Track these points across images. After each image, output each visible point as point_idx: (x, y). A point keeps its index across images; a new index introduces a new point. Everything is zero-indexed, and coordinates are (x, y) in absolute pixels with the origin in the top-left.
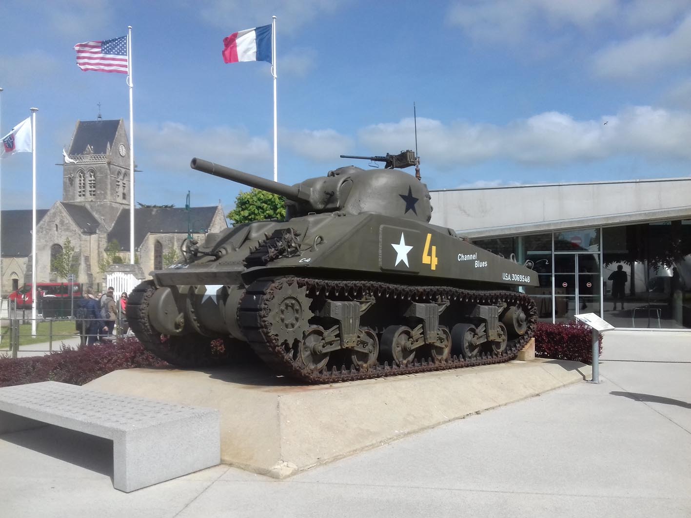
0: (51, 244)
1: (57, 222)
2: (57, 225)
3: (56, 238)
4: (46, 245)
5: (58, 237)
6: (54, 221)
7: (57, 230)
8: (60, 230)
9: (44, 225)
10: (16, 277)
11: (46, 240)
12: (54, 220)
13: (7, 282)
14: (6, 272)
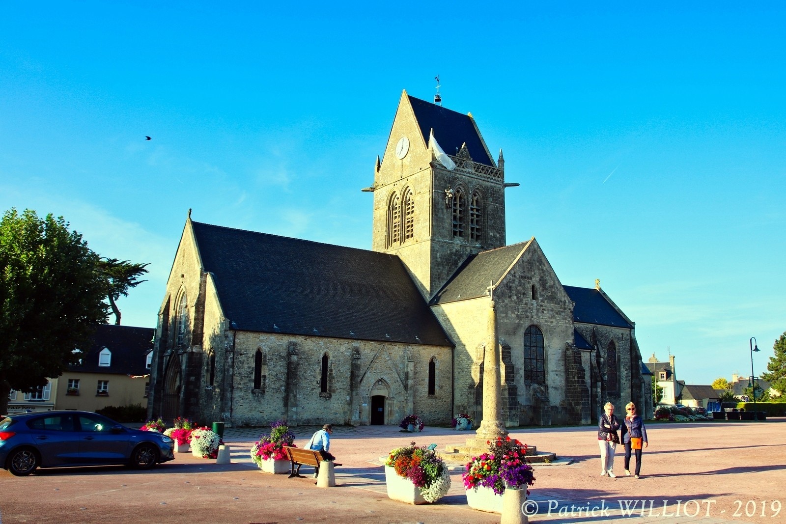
0: (527, 324)
1: (535, 280)
2: (533, 287)
5: (538, 310)
6: (531, 279)
7: (534, 298)
8: (541, 299)
10: (383, 392)
11: (517, 316)
13: (365, 402)
14: (364, 378)
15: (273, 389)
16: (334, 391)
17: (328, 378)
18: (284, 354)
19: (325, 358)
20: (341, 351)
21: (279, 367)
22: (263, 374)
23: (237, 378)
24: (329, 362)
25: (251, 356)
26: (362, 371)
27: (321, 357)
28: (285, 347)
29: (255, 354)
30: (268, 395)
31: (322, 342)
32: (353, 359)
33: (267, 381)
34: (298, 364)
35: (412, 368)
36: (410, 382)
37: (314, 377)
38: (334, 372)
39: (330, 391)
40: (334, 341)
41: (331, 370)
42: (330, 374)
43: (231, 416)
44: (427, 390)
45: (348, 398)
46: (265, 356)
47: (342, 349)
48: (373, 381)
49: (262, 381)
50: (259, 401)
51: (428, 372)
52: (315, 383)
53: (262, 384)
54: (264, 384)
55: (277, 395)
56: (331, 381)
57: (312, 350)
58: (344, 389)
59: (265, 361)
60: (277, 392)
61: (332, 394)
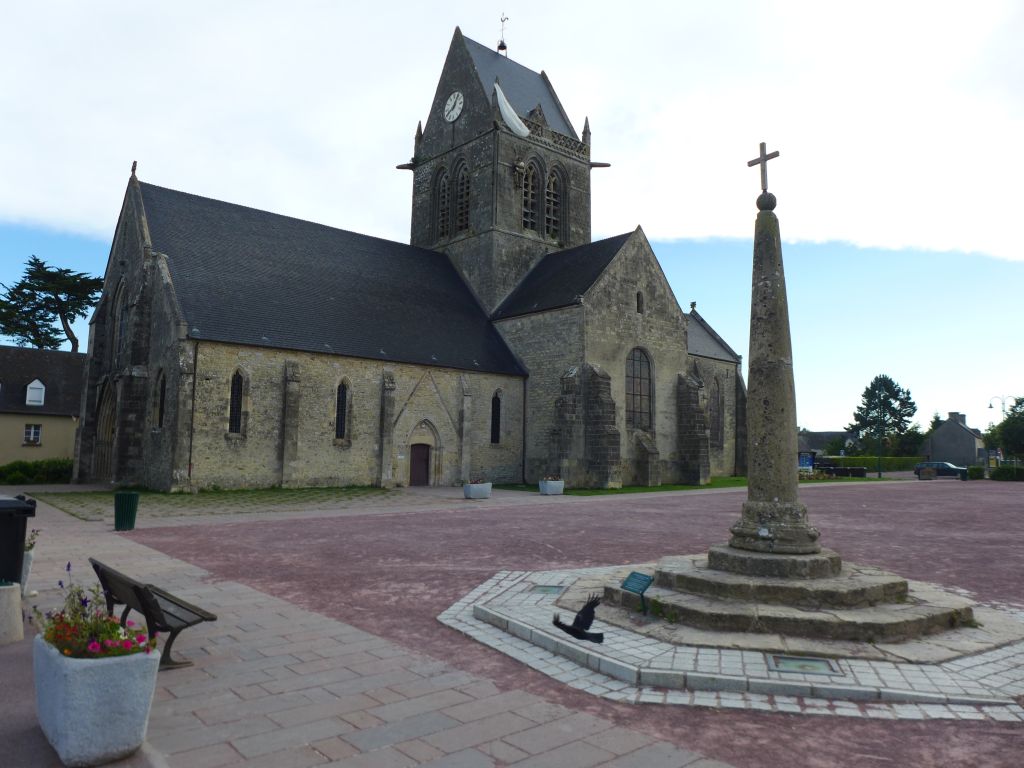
0: (630, 346)
1: (641, 286)
2: (639, 295)
3: (640, 328)
4: (619, 348)
5: (644, 327)
6: (636, 284)
7: (640, 310)
8: (648, 312)
9: (614, 286)
10: (427, 439)
11: (618, 334)
12: (634, 278)
13: (401, 454)
14: (401, 419)
15: (259, 433)
16: (355, 437)
17: (346, 418)
18: (278, 379)
19: (343, 389)
20: (367, 377)
21: (269, 399)
22: (243, 409)
23: (199, 416)
24: (348, 393)
25: (224, 381)
26: (397, 409)
27: (337, 385)
28: (279, 368)
29: (230, 379)
30: (251, 443)
31: (337, 364)
32: (384, 389)
33: (250, 420)
34: (300, 396)
35: (469, 405)
36: (466, 425)
37: (325, 415)
38: (355, 408)
39: (349, 436)
40: (357, 363)
41: (351, 406)
42: (350, 412)
43: (189, 475)
44: (488, 436)
45: (376, 447)
46: (248, 382)
47: (369, 374)
48: (414, 423)
49: (242, 420)
50: (236, 451)
51: (490, 411)
52: (326, 425)
53: (242, 425)
54: (246, 426)
55: (267, 442)
56: (350, 422)
57: (321, 375)
58: (369, 434)
59: (247, 389)
60: (266, 437)
61: (353, 441)
